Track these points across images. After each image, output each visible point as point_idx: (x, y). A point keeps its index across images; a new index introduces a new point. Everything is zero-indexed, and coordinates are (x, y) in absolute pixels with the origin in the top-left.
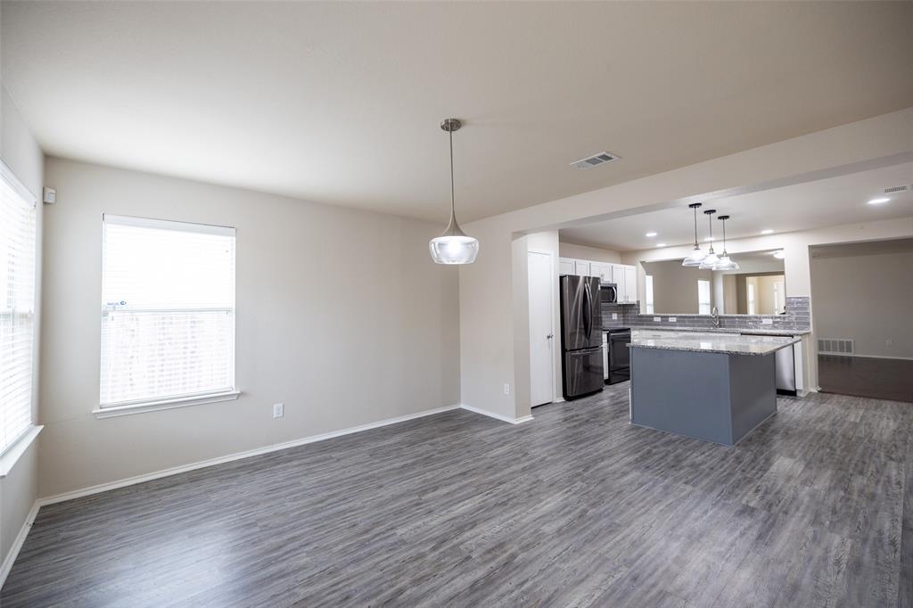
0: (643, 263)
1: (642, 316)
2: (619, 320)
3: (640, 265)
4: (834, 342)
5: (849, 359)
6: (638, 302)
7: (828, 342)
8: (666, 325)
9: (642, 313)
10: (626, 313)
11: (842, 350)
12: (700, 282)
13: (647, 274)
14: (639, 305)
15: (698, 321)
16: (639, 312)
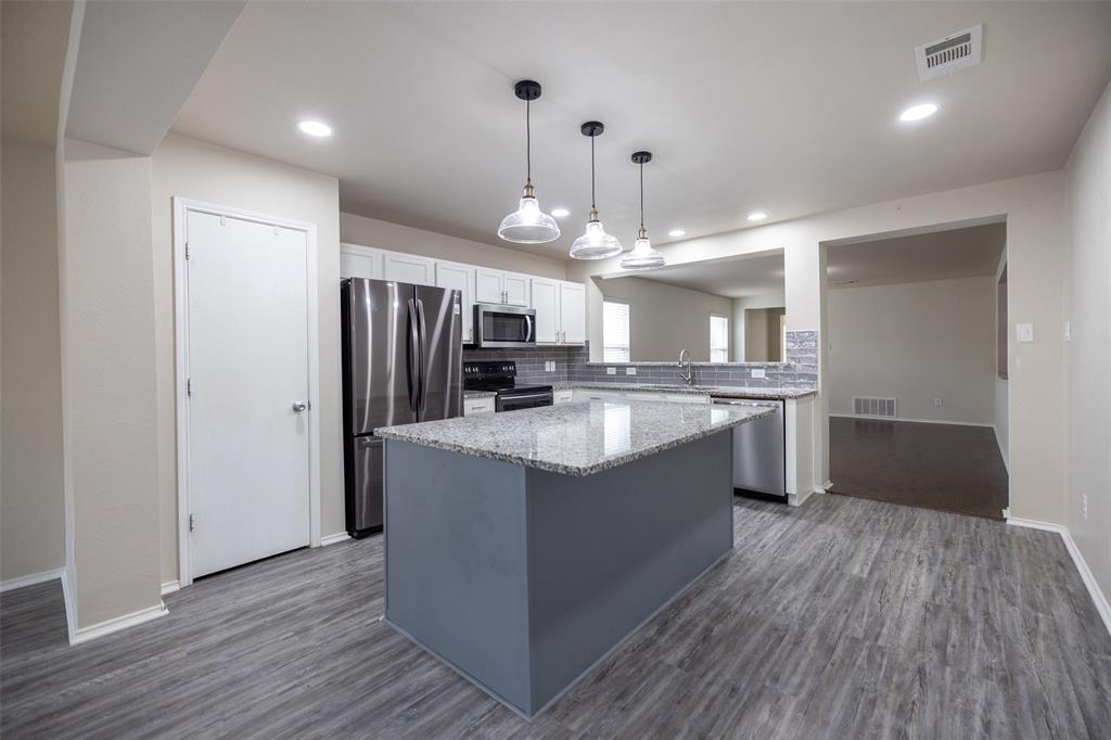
0: (597, 279)
1: (592, 366)
2: (557, 372)
3: (591, 282)
4: (874, 402)
5: (890, 425)
6: (587, 342)
7: (866, 402)
8: (624, 381)
9: (592, 360)
10: (572, 361)
11: (882, 413)
12: (712, 318)
13: (606, 298)
14: (588, 349)
15: (664, 374)
16: (588, 360)
